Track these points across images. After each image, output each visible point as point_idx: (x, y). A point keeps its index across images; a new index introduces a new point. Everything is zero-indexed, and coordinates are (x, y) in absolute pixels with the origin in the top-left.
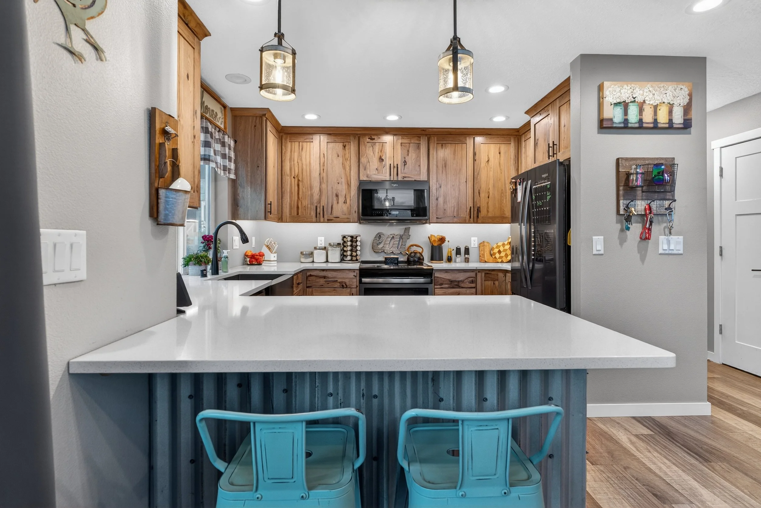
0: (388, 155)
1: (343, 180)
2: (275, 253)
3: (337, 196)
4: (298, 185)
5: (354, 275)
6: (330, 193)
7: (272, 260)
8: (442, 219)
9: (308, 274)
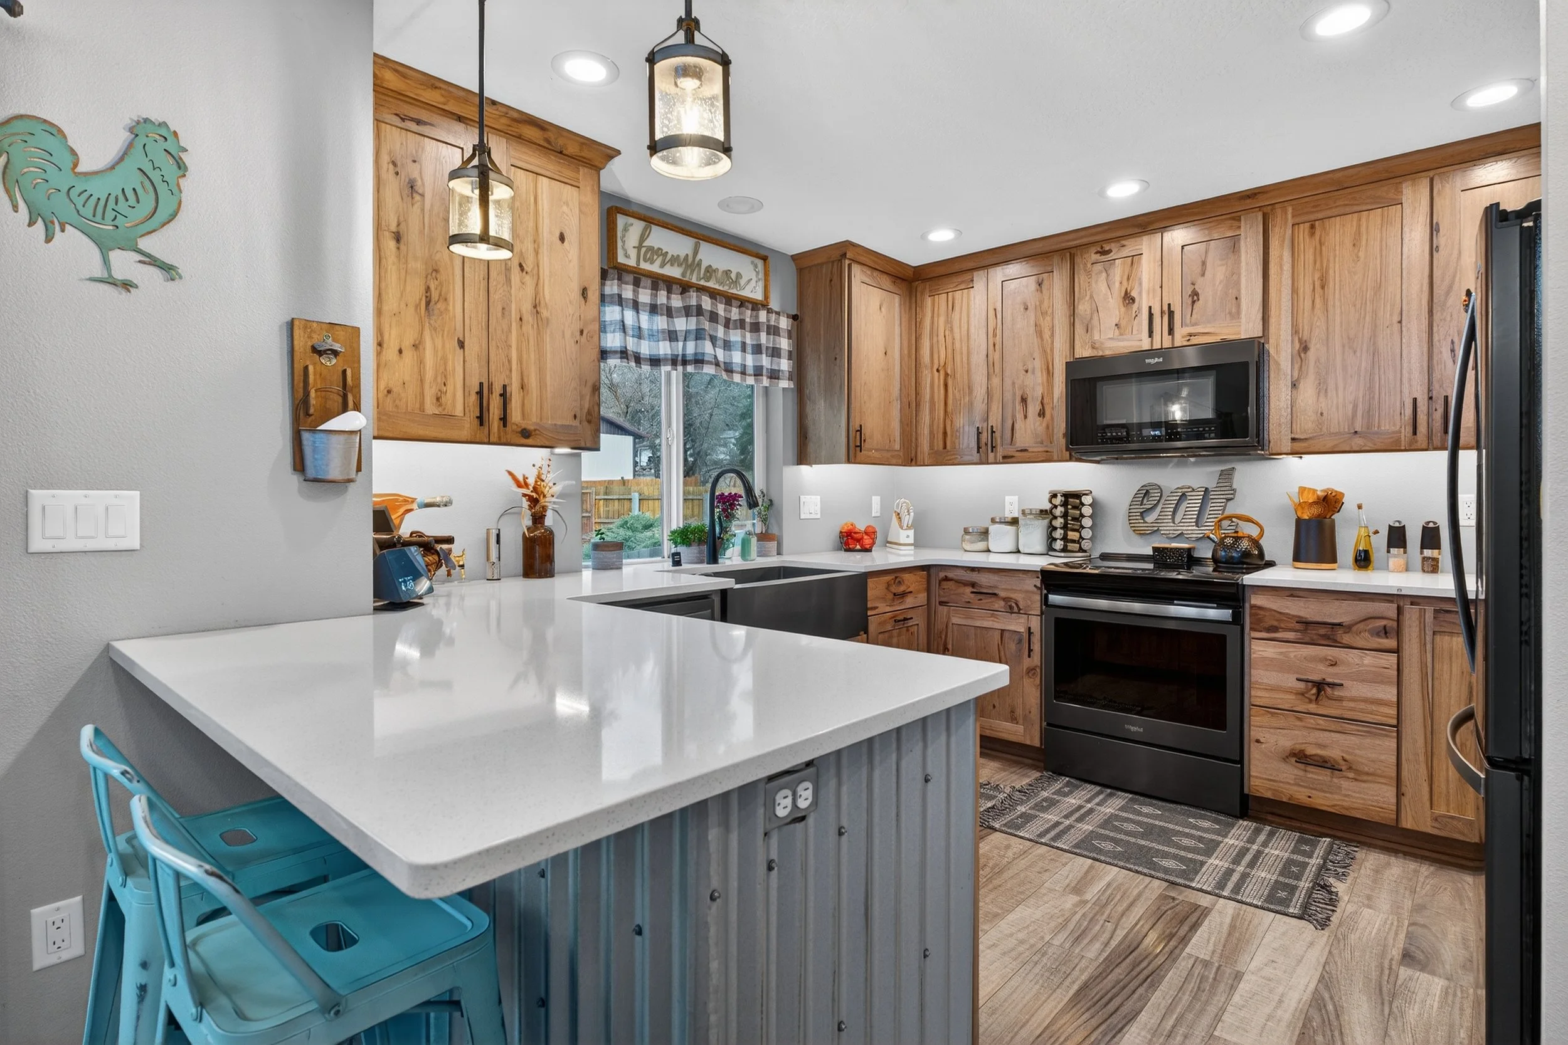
0: (1145, 285)
1: (1038, 364)
2: (909, 528)
3: (1024, 400)
4: (946, 385)
5: (1035, 586)
6: (1008, 396)
7: (902, 542)
8: (1311, 442)
9: (942, 575)
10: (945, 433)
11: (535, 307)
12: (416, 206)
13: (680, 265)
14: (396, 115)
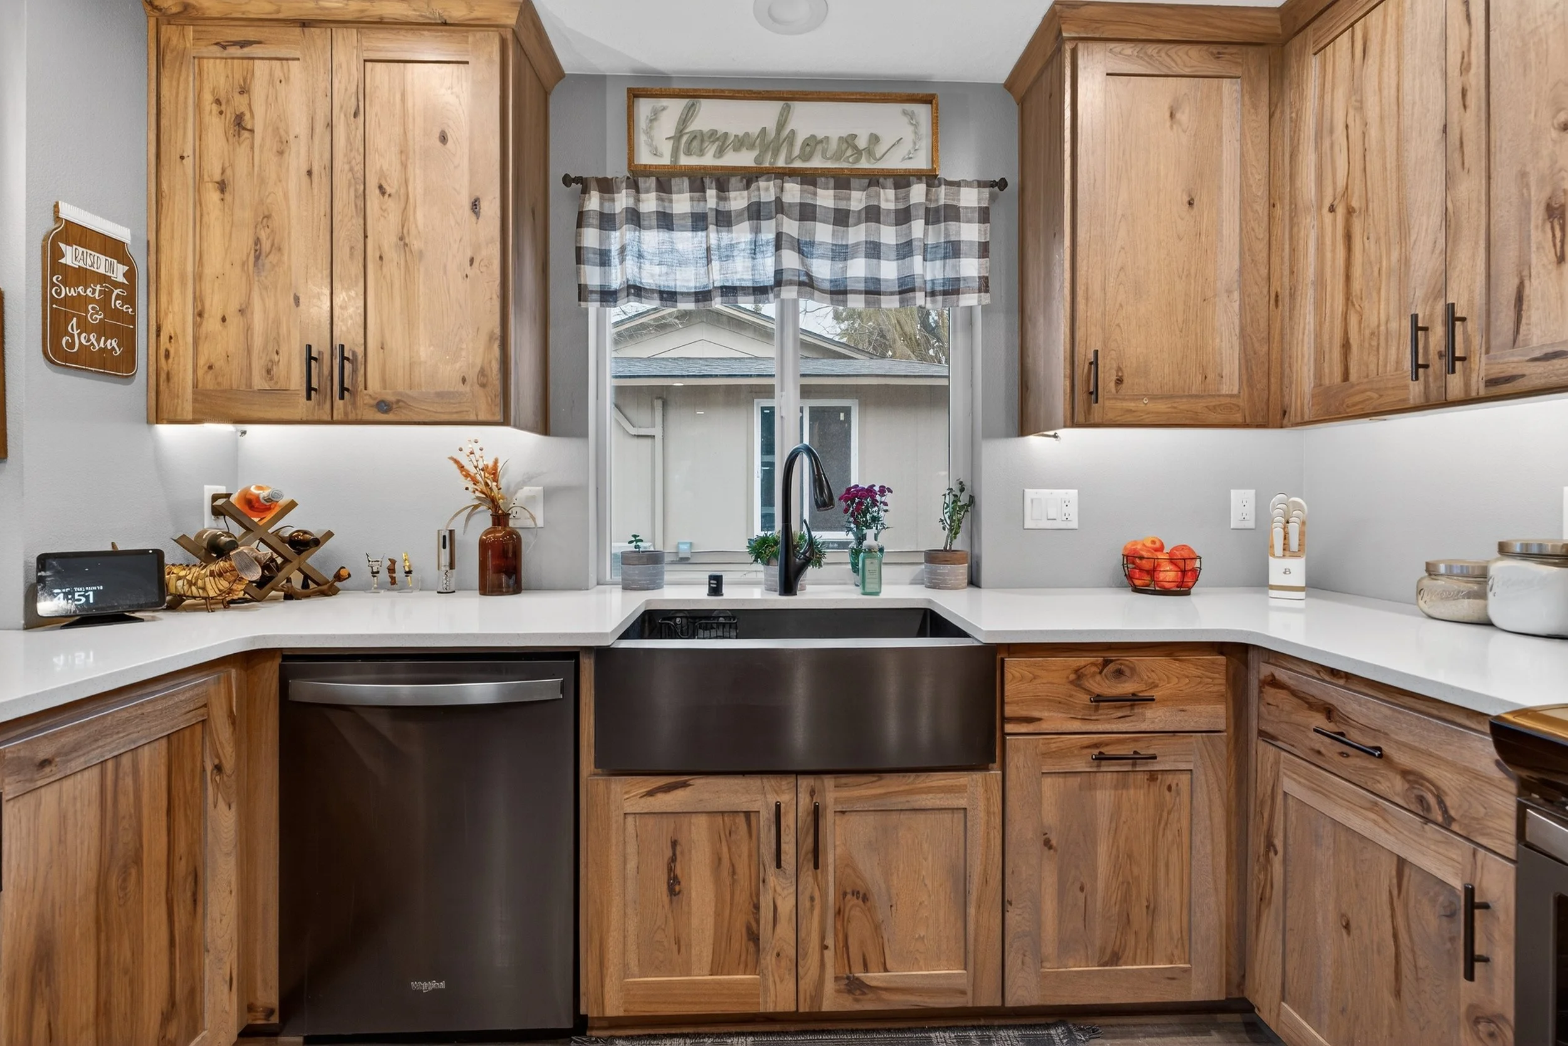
3: (1555, 212)
4: (1348, 237)
6: (1505, 214)
9: (1266, 670)
10: (1346, 346)
11: (401, 239)
12: (243, 146)
13: (752, 147)
14: (217, 44)
